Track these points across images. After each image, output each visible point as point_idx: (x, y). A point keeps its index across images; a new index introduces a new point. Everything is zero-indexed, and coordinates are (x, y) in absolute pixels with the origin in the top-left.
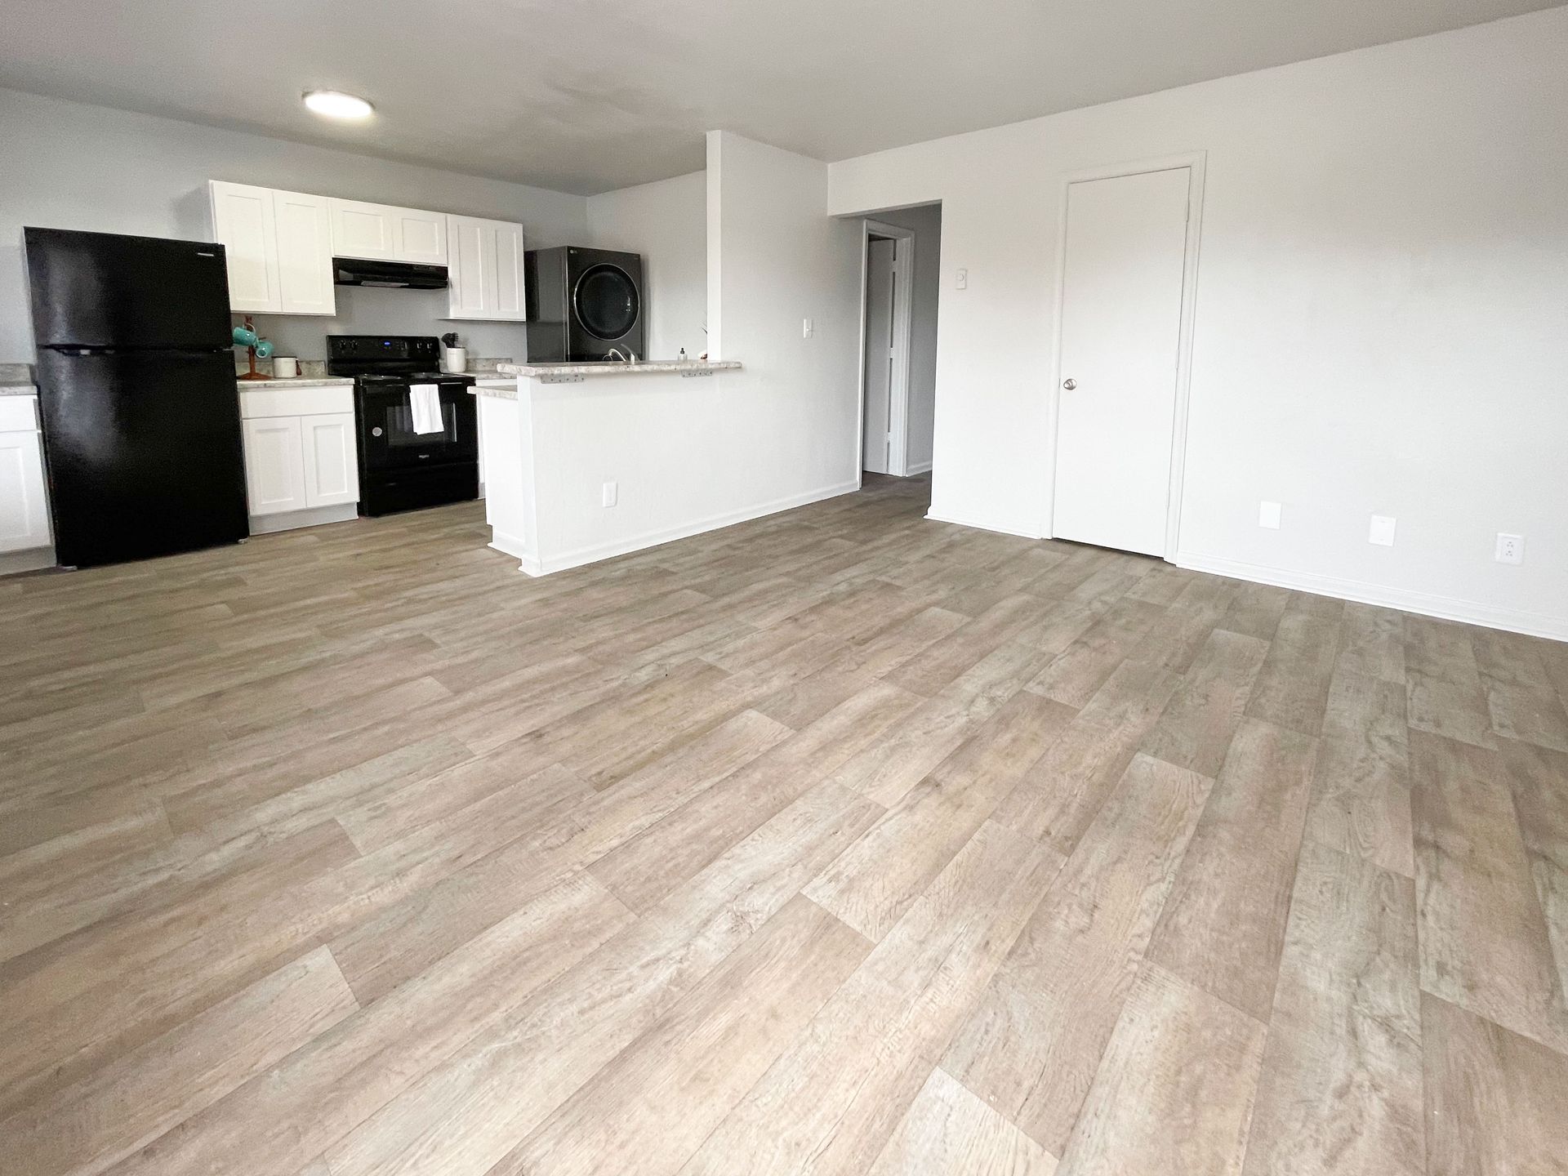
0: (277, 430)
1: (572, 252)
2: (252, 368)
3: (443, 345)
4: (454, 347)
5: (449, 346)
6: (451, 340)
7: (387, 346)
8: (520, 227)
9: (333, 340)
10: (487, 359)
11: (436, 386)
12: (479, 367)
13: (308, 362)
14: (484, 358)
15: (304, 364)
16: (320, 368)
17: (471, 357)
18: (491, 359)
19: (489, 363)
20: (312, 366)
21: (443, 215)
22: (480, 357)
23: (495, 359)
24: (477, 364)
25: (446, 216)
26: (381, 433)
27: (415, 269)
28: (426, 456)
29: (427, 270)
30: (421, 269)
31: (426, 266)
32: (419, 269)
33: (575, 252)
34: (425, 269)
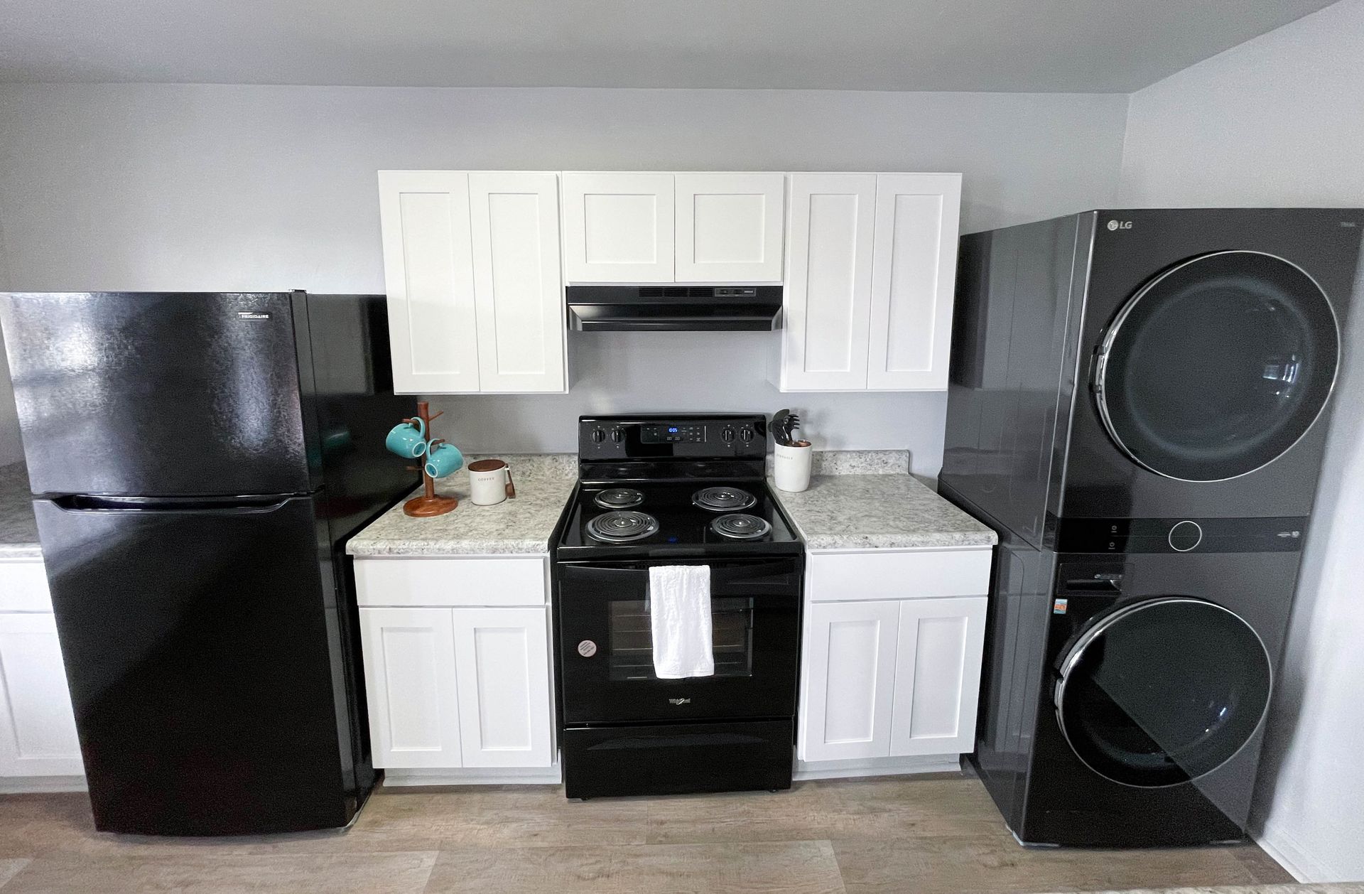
0: (414, 630)
4: (790, 444)
5: (782, 441)
6: (786, 426)
7: (673, 434)
8: (955, 180)
9: (587, 422)
10: (860, 453)
11: (706, 569)
12: (841, 468)
13: (555, 456)
14: (854, 451)
15: (548, 460)
16: (571, 468)
17: (828, 449)
18: (869, 452)
19: (863, 460)
20: (560, 463)
21: (780, 175)
22: (847, 449)
23: (877, 452)
24: (839, 463)
25: (785, 179)
26: (594, 651)
27: (716, 295)
28: (682, 701)
29: (740, 295)
30: (728, 296)
31: (738, 289)
32: (724, 295)
33: (1124, 225)
34: (737, 295)
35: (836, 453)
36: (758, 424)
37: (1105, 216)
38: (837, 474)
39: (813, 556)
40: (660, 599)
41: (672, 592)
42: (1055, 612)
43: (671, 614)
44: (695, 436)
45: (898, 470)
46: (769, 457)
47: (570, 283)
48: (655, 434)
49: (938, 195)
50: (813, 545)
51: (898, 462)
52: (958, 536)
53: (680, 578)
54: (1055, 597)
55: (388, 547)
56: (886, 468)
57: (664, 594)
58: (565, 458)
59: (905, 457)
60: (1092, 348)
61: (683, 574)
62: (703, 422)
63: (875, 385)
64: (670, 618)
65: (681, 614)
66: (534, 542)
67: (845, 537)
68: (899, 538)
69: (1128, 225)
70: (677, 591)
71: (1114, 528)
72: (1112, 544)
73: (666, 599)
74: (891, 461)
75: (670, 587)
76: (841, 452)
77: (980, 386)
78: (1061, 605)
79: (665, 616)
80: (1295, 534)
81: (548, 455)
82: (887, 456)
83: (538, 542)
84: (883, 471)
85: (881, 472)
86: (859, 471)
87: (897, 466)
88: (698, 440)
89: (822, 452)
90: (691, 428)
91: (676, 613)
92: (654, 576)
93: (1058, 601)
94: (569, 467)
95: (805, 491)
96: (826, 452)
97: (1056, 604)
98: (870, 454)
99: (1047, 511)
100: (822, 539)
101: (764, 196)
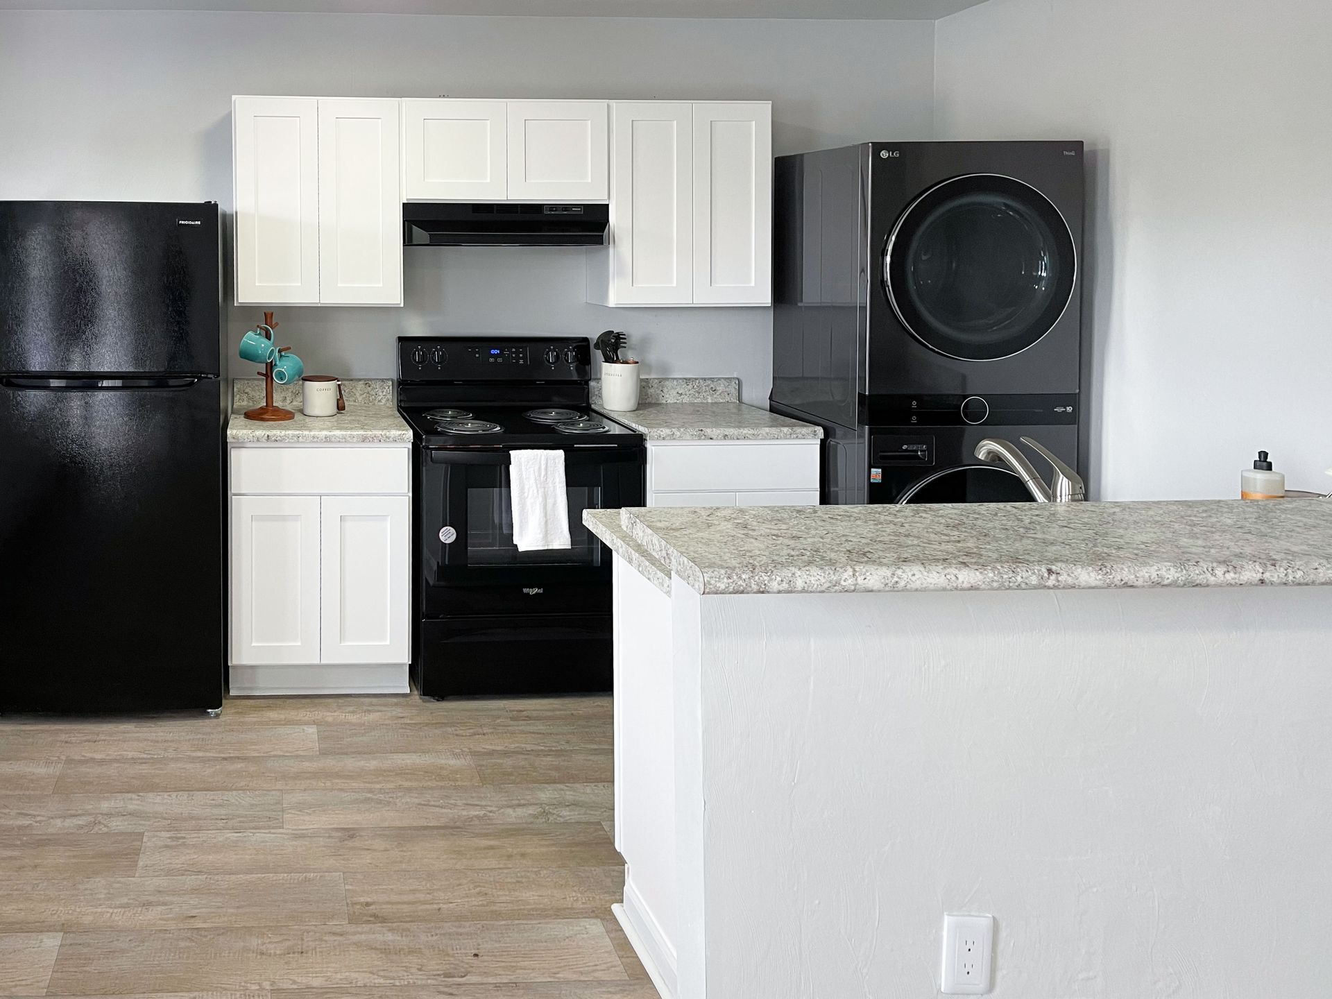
0: (283, 518)
1: (884, 154)
2: (269, 396)
3: (598, 355)
4: (617, 361)
5: (609, 360)
6: (613, 346)
7: (495, 356)
8: (766, 108)
9: (406, 342)
10: (687, 380)
11: (561, 453)
12: (667, 396)
13: (367, 382)
14: (680, 379)
15: (361, 385)
16: (384, 393)
17: (653, 376)
18: (696, 379)
19: (690, 387)
20: (373, 389)
21: (603, 103)
22: (672, 377)
23: (705, 379)
24: (665, 390)
25: (608, 106)
26: (454, 537)
27: (545, 212)
28: (536, 590)
29: (569, 213)
30: (557, 213)
31: (566, 207)
32: (553, 213)
33: (893, 154)
34: (565, 213)
35: (661, 380)
36: (582, 346)
37: (878, 147)
38: (664, 402)
39: (653, 448)
40: (521, 479)
41: (532, 472)
42: (872, 481)
43: (531, 493)
44: (518, 358)
45: (727, 399)
46: (592, 384)
47: (407, 199)
48: (477, 355)
49: (750, 121)
50: (654, 436)
51: (727, 389)
52: (785, 430)
53: (538, 459)
54: (870, 467)
55: (266, 436)
56: (715, 396)
57: (524, 473)
58: (378, 384)
59: (734, 385)
60: (878, 253)
61: (541, 456)
62: (524, 345)
63: (702, 300)
64: (530, 496)
65: (540, 492)
66: (400, 432)
67: (682, 430)
68: (730, 431)
69: (897, 154)
70: (536, 471)
71: (914, 403)
72: (914, 418)
73: (526, 479)
74: (720, 389)
75: (529, 468)
76: (667, 379)
77: (802, 301)
78: (877, 474)
79: (526, 495)
80: (1069, 409)
81: (360, 380)
82: (715, 383)
83: (404, 432)
84: (712, 400)
85: (710, 401)
86: (686, 400)
87: (726, 394)
88: (521, 362)
89: (647, 379)
90: (514, 350)
91: (535, 491)
92: (515, 458)
93: (873, 470)
94: (383, 392)
95: (634, 411)
96: (651, 379)
97: (872, 473)
98: (698, 381)
99: (859, 393)
100: (662, 431)
101: (590, 122)
